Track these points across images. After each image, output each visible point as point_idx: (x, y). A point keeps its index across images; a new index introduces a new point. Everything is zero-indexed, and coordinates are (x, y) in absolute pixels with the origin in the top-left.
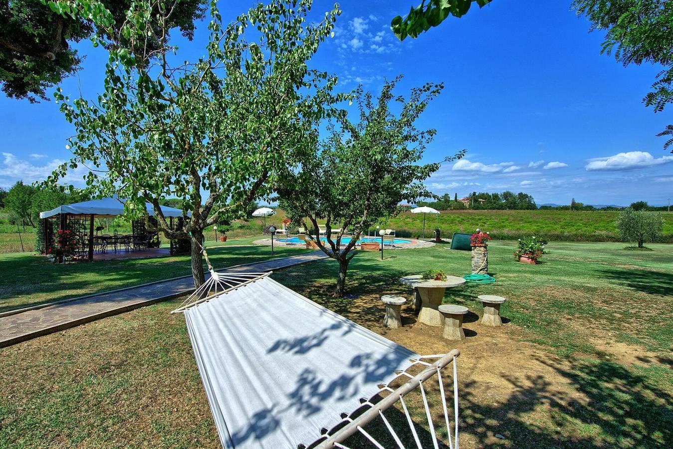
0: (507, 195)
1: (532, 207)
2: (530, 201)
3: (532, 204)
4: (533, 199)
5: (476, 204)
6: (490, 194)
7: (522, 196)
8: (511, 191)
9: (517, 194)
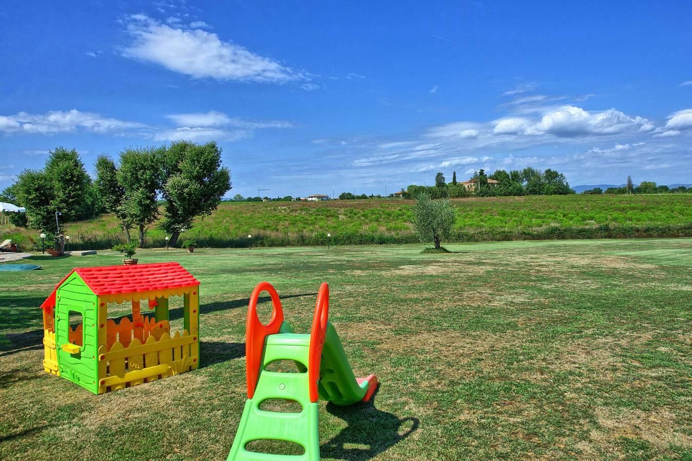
0: (529, 173)
1: (564, 190)
2: (560, 182)
3: (564, 186)
4: (564, 178)
5: (484, 188)
6: (508, 172)
7: (551, 175)
8: (535, 168)
9: (544, 172)
